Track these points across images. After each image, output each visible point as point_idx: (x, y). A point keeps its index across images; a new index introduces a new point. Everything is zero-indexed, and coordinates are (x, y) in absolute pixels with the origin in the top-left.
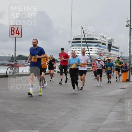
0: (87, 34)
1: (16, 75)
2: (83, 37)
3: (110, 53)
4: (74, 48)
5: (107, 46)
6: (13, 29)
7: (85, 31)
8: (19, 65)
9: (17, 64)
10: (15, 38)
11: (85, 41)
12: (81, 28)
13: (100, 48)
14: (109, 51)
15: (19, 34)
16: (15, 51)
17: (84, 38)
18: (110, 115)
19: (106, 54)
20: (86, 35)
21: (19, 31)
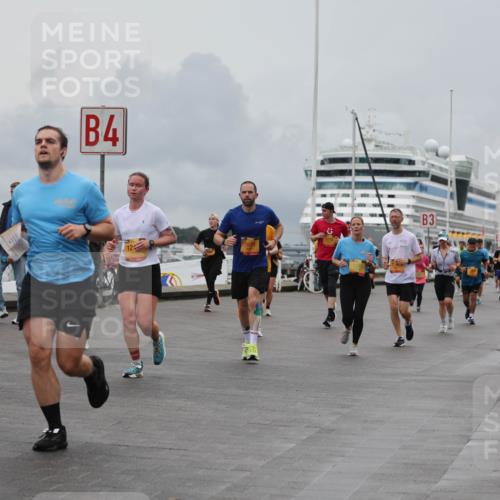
0: (373, 143)
2: (361, 153)
3: (462, 215)
4: (324, 196)
5: (451, 188)
6: (93, 123)
7: (367, 129)
10: (103, 157)
11: (365, 166)
12: (352, 117)
13: (424, 195)
14: (461, 206)
15: (114, 140)
17: (364, 156)
18: (461, 453)
19: (447, 219)
20: (370, 147)
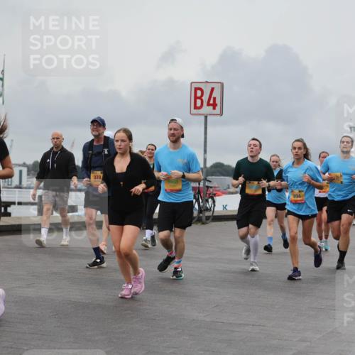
1: (208, 218)
6: (199, 93)
8: (216, 191)
9: (211, 187)
10: (206, 117)
15: (214, 105)
16: (205, 151)
21: (215, 99)
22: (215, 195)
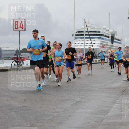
1: (21, 69)
3: (113, 45)
4: (77, 41)
5: (110, 39)
7: (88, 23)
9: (22, 57)
12: (84, 21)
15: (22, 27)
17: (87, 31)
18: (113, 107)
19: (109, 47)
20: (89, 28)
22: (23, 60)
